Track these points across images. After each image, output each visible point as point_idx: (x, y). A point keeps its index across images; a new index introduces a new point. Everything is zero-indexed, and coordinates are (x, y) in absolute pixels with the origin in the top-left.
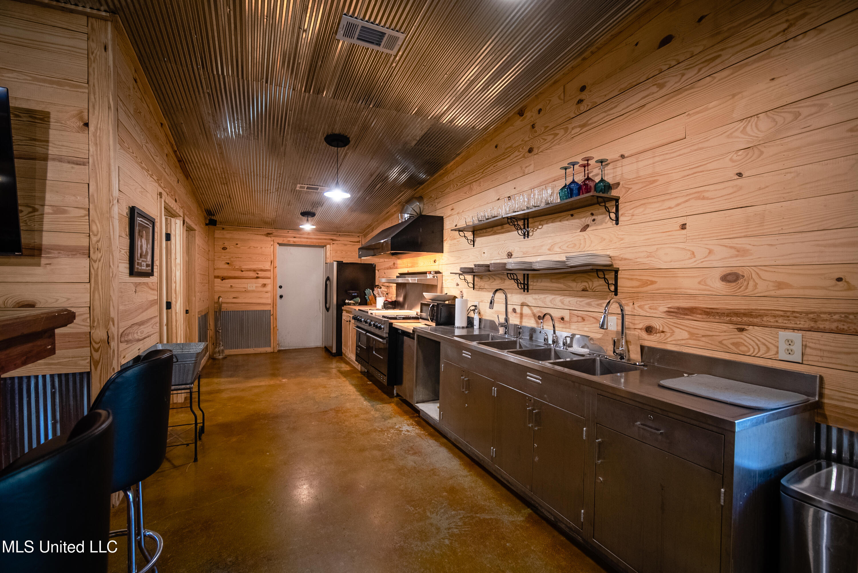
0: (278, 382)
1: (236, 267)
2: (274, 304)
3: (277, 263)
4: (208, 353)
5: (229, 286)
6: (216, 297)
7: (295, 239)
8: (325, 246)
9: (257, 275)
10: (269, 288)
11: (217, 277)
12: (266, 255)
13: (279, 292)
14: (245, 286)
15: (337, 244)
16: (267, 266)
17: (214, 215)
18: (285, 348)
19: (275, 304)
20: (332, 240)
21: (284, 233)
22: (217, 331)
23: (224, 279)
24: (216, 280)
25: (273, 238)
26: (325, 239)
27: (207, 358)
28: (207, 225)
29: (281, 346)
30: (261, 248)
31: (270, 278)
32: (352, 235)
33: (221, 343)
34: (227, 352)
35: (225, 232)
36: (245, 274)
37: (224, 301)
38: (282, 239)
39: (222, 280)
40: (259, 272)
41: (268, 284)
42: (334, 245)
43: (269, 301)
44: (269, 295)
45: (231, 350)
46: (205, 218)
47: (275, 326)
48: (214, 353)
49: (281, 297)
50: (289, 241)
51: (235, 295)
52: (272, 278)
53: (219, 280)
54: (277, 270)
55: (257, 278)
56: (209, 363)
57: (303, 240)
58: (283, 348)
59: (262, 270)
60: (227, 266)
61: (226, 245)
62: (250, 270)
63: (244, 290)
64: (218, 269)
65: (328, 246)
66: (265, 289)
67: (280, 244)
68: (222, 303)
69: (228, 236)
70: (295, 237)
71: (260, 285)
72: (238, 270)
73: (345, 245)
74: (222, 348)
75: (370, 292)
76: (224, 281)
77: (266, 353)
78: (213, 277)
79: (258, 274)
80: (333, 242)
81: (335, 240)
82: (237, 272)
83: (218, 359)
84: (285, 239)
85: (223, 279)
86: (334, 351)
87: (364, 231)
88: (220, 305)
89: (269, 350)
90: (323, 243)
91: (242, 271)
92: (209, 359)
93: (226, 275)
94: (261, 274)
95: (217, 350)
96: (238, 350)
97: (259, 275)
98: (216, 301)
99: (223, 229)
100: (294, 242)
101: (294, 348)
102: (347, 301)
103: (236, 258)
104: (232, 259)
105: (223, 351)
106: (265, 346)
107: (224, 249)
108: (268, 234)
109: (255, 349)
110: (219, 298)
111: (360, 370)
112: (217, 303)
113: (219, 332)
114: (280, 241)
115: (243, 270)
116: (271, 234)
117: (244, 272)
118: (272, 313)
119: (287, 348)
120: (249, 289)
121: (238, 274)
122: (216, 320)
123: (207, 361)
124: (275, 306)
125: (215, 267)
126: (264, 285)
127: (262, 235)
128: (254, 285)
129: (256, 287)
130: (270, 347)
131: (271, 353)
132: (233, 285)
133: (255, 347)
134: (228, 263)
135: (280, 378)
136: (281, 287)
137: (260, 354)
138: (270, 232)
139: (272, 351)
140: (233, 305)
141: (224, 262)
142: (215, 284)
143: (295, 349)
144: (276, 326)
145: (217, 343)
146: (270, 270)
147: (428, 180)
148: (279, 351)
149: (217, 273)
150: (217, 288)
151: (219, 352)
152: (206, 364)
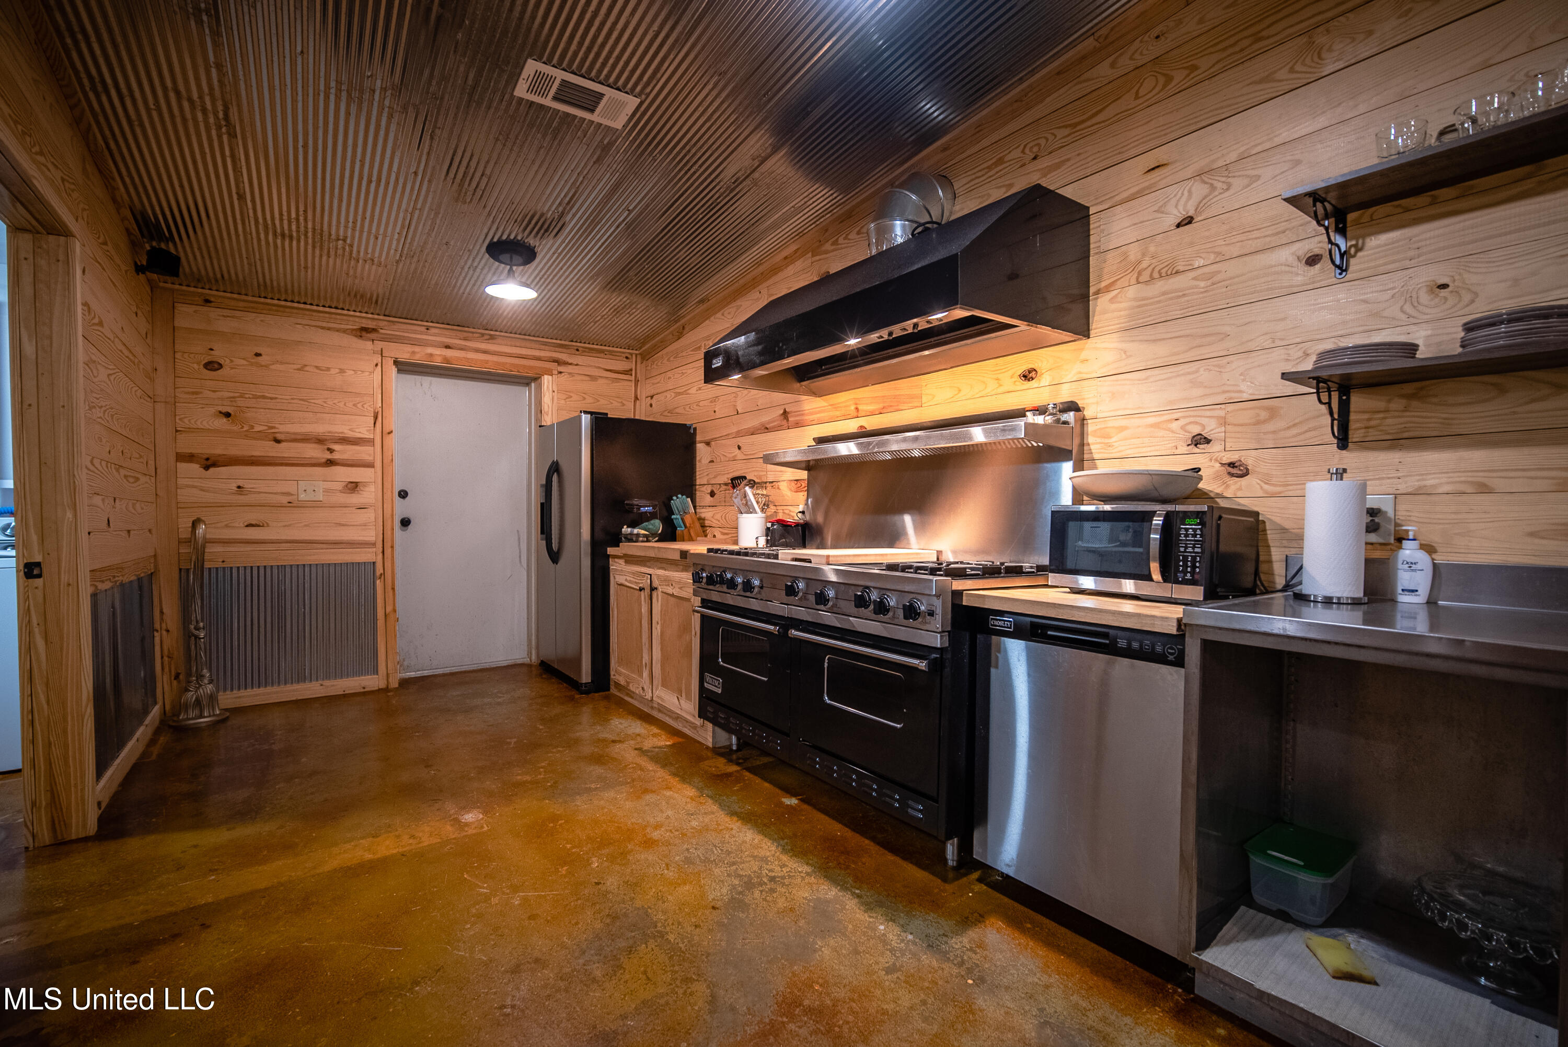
0: (449, 831)
1: (258, 428)
2: (385, 545)
3: (393, 421)
4: (156, 711)
5: (233, 486)
6: (185, 524)
7: (449, 353)
8: (536, 379)
9: (328, 456)
10: (369, 495)
11: (190, 458)
12: (358, 394)
13: (401, 509)
14: (290, 487)
15: (570, 374)
16: (362, 427)
17: (167, 241)
18: (419, 674)
19: (388, 545)
20: (558, 362)
21: (415, 332)
22: (189, 637)
23: (215, 465)
24: (182, 466)
25: (379, 345)
26: (538, 359)
27: (150, 731)
28: (139, 269)
29: (408, 669)
30: (342, 371)
31: (371, 465)
32: (611, 352)
33: (205, 672)
34: (229, 699)
35: (213, 313)
36: (286, 450)
37: (213, 534)
38: (409, 348)
39: (207, 468)
40: (336, 447)
41: (365, 484)
42: (563, 378)
43: (371, 535)
44: (369, 516)
45: (243, 693)
46: (134, 245)
47: (389, 609)
48: (179, 707)
49: (405, 523)
50: (431, 355)
51: (252, 517)
52: (378, 464)
53: (195, 468)
54: (394, 442)
55: (330, 463)
56: (156, 751)
57: (471, 355)
58: (412, 674)
59: (345, 440)
60: (222, 423)
61: (218, 354)
62: (305, 439)
63: (284, 500)
64: (189, 430)
65: (546, 379)
66: (355, 499)
67: (403, 367)
68: (207, 541)
69: (225, 325)
70: (447, 347)
71: (339, 486)
72: (261, 436)
73: (593, 378)
74: (210, 688)
75: (684, 504)
76: (212, 470)
77: (364, 694)
78: (172, 458)
79: (331, 451)
80: (561, 369)
81: (566, 364)
82: (259, 443)
83: (196, 730)
84: (417, 349)
85: (209, 463)
86: (586, 677)
87: (644, 344)
88: (198, 548)
89: (372, 682)
90: (531, 368)
91: (278, 441)
92: (157, 732)
93: (218, 451)
94: (342, 452)
95: (191, 696)
96: (269, 689)
97: (335, 456)
98: (185, 533)
99: (207, 301)
100: (447, 360)
101: (447, 670)
102: (626, 530)
103: (256, 397)
104: (240, 402)
105: (212, 698)
106: (360, 673)
107: (213, 366)
108: (364, 332)
109: (327, 683)
110: (195, 524)
111: (710, 745)
112: (188, 541)
113: (197, 638)
114: (404, 353)
115: (279, 437)
116: (374, 330)
117: (283, 445)
118: (379, 570)
119: (426, 673)
120: (302, 496)
121: (265, 449)
122: (186, 599)
123: (152, 742)
124: (388, 551)
125: (180, 425)
126: (354, 487)
127: (345, 331)
128: (322, 485)
129: (326, 491)
130: (376, 671)
131: (380, 690)
132: (247, 485)
133: (327, 677)
134: (228, 415)
135: (451, 807)
136: (403, 494)
137: (345, 697)
138: (371, 325)
139: (382, 685)
140: (249, 548)
141: (212, 410)
142: (180, 481)
143: (452, 674)
144: (395, 611)
145: (189, 674)
146: (371, 442)
147: (953, 127)
148: (405, 683)
149: (186, 444)
150: (185, 495)
151: (198, 702)
152: (144, 755)
